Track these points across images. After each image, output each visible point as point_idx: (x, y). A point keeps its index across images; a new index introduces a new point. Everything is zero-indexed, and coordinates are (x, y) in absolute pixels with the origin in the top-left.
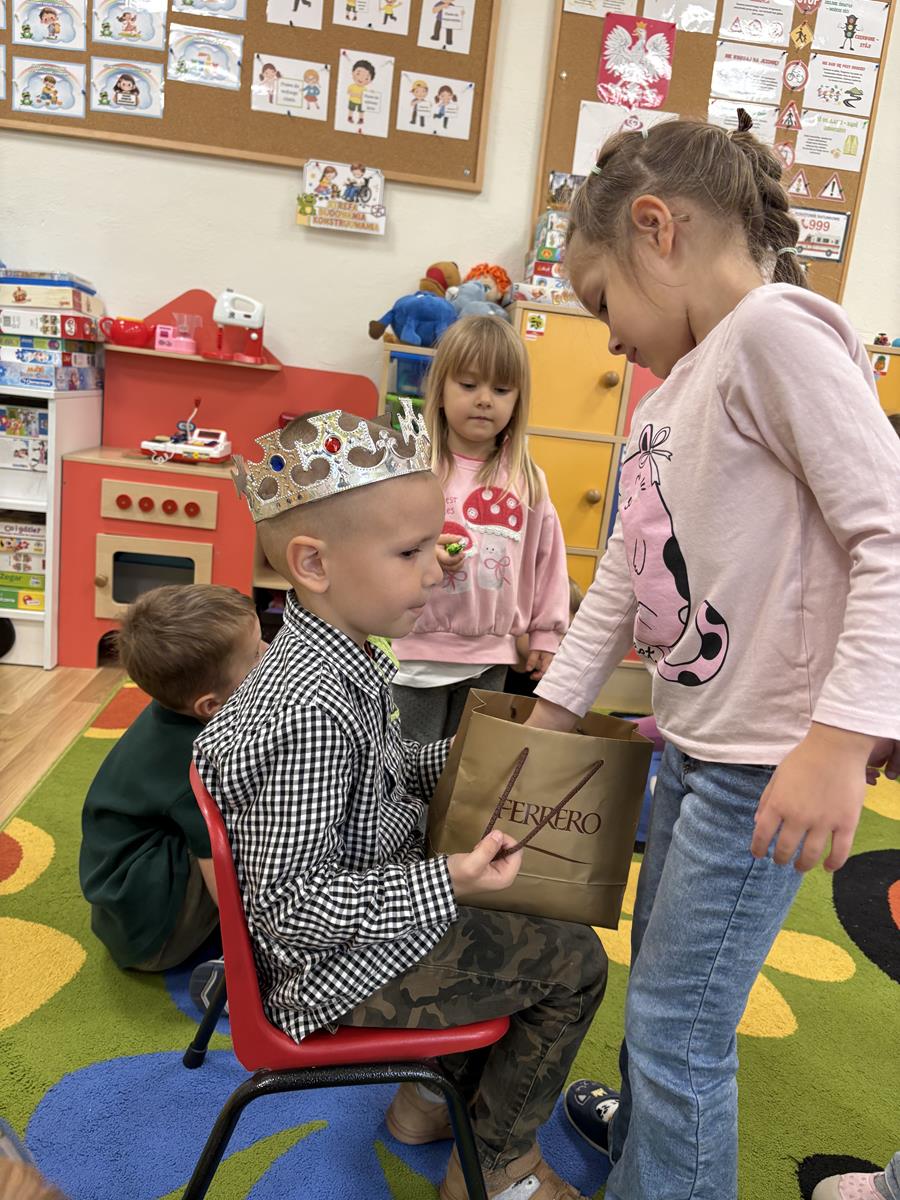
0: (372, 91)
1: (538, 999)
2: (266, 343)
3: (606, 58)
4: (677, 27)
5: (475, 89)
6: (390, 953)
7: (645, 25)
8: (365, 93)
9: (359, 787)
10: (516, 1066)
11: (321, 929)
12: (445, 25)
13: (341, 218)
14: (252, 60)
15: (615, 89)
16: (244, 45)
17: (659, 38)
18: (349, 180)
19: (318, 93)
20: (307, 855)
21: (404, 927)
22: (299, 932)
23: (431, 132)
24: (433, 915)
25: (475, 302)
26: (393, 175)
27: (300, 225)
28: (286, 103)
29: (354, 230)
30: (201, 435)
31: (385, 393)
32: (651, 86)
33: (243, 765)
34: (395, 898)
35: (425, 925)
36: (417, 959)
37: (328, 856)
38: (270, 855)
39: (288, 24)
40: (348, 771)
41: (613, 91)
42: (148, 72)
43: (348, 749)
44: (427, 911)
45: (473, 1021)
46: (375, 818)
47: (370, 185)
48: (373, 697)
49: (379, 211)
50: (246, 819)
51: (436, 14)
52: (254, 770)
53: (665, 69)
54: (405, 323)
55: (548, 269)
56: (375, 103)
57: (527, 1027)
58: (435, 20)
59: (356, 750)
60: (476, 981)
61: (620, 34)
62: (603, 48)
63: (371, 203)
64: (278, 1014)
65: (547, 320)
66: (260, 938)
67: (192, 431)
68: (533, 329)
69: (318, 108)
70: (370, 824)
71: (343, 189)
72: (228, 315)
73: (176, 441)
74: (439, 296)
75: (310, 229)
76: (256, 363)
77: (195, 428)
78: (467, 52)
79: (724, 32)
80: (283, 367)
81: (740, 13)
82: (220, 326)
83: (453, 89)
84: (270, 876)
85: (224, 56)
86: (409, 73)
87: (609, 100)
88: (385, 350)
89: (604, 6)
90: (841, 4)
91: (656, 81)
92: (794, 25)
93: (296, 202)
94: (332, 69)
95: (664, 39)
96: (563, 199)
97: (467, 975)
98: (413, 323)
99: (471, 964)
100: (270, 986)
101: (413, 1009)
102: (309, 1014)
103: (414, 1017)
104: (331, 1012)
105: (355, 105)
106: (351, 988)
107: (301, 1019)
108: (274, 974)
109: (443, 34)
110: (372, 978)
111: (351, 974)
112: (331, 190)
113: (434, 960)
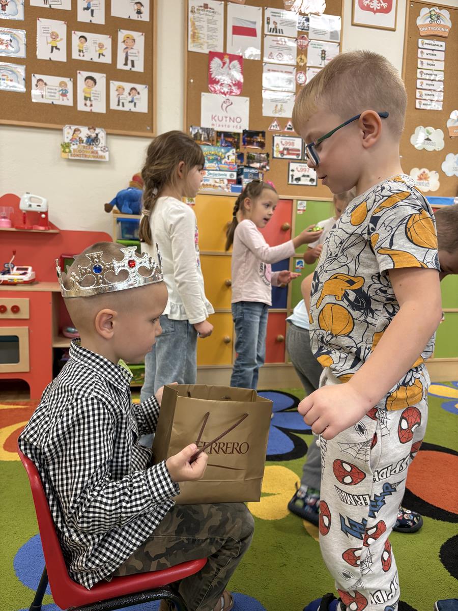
0: (96, 91)
1: (219, 547)
2: (50, 219)
3: (211, 72)
4: (243, 57)
5: (148, 88)
7: (228, 57)
8: (92, 92)
10: (201, 579)
12: (130, 58)
13: (85, 153)
14: (31, 77)
15: (217, 87)
16: (26, 70)
17: (236, 62)
18: (87, 134)
19: (68, 92)
23: (128, 110)
26: (110, 131)
27: (64, 158)
28: (53, 98)
29: (93, 159)
30: (18, 269)
31: (116, 239)
32: (235, 85)
39: (49, 59)
41: (217, 88)
46: (127, 455)
47: (99, 136)
48: (123, 391)
49: (105, 149)
51: (125, 54)
53: (239, 77)
54: (123, 203)
56: (98, 97)
58: (124, 56)
59: (116, 419)
61: (216, 62)
62: (209, 68)
63: (100, 145)
67: (13, 268)
69: (68, 100)
70: (125, 459)
71: (85, 139)
72: (28, 206)
73: (4, 274)
74: (139, 190)
75: (69, 160)
76: (46, 230)
77: (14, 266)
78: (142, 71)
79: (266, 59)
80: (61, 231)
81: (272, 50)
82: (24, 212)
83: (137, 88)
85: (15, 76)
86: (114, 82)
87: (215, 92)
88: (115, 218)
89: (208, 48)
90: (318, 45)
91: (237, 82)
92: (298, 56)
93: (60, 147)
94: (74, 80)
95: (238, 63)
96: (198, 139)
97: (181, 538)
98: (127, 203)
99: (182, 532)
100: (71, 561)
101: (153, 562)
102: (94, 573)
103: (154, 566)
104: (106, 571)
105: (87, 98)
106: (116, 555)
107: (90, 576)
108: (73, 554)
109: (129, 63)
110: (128, 548)
111: (115, 546)
112: (79, 140)
113: (162, 533)
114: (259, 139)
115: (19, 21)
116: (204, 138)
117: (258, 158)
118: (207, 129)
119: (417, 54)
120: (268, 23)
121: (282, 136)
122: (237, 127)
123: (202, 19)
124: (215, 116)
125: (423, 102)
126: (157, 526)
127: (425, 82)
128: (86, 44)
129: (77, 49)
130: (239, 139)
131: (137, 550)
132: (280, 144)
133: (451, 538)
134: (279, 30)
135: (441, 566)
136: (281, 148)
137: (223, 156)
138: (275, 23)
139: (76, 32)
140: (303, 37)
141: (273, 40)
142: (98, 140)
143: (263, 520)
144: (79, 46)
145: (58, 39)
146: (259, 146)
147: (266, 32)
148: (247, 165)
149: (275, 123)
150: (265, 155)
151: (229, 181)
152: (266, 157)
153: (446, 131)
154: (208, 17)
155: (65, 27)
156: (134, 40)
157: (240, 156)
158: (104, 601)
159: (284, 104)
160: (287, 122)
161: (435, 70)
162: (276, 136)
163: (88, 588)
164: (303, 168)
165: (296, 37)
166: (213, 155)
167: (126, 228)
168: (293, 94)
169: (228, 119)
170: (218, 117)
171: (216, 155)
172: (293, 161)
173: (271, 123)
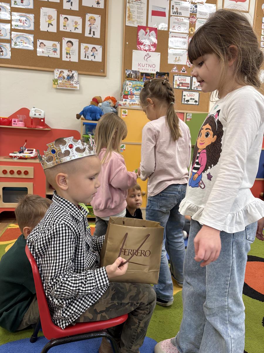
0: (73, 49)
1: (136, 307)
2: (46, 122)
3: (139, 38)
4: (158, 29)
5: (102, 48)
6: (90, 298)
7: (149, 29)
8: (70, 50)
9: (78, 248)
10: (131, 330)
11: (68, 291)
12: (92, 30)
13: (66, 85)
14: (37, 41)
15: (142, 47)
16: (34, 37)
17: (153, 32)
18: (68, 74)
19: (57, 50)
20: (63, 269)
21: (93, 289)
22: (61, 293)
23: (90, 60)
24: (102, 284)
25: (107, 107)
26: (80, 72)
27: (54, 88)
28: (48, 53)
29: (70, 88)
30: (28, 150)
31: (82, 134)
32: (152, 45)
33: (42, 243)
34: (90, 280)
35: (100, 288)
36: (98, 299)
37: (70, 269)
38: (51, 270)
39: (47, 31)
40: (74, 242)
41: (141, 47)
42: (5, 46)
43: (73, 236)
44: (100, 283)
45: (117, 316)
46: (83, 257)
47: (74, 75)
48: (80, 220)
49: (77, 83)
50: (44, 260)
51: (89, 27)
52: (45, 244)
53: (155, 41)
54: (87, 114)
55: (127, 97)
56: (74, 53)
57: (133, 317)
58: (89, 29)
59: (76, 236)
60: (117, 304)
61: (142, 32)
62: (138, 35)
63: (75, 80)
64: (56, 321)
65: (128, 111)
66: (50, 297)
67: (25, 150)
68: (124, 114)
69: (57, 54)
70: (82, 258)
71: (66, 77)
72: (34, 115)
73: (20, 153)
74: (96, 106)
75: (57, 89)
76: (43, 128)
77: (26, 148)
78: (99, 37)
79: (171, 30)
80: (52, 129)
81: (174, 25)
82: (32, 118)
83: (96, 48)
84: (51, 276)
85: (28, 40)
86: (82, 44)
87: (141, 50)
88: (81, 122)
89: (137, 23)
90: (202, 21)
91: (153, 44)
92: (190, 28)
93: (52, 81)
94: (60, 43)
95: (154, 32)
96: (130, 77)
97: (114, 302)
98: (89, 114)
99: (115, 299)
100: (54, 313)
101: (98, 315)
102: (66, 320)
104: (73, 319)
105: (68, 53)
106: (78, 310)
107: (64, 322)
108: (55, 309)
109: (92, 33)
110: (85, 306)
111: (78, 306)
112: (63, 77)
113: (104, 299)
114: (166, 77)
115: (30, 9)
116: (134, 76)
118: (135, 71)
119: (262, 26)
120: (173, 9)
121: (179, 76)
122: (153, 70)
123: (134, 7)
124: (140, 64)
128: (67, 22)
129: (63, 25)
132: (178, 80)
134: (179, 12)
135: (263, 328)
136: (178, 83)
138: (177, 8)
139: (62, 15)
140: (193, 17)
141: (175, 19)
144: (63, 23)
145: (52, 19)
147: (171, 14)
149: (175, 68)
154: (138, 5)
155: (56, 12)
156: (95, 20)
158: (70, 336)
159: (180, 57)
160: (182, 67)
162: (175, 75)
163: (63, 329)
164: (191, 94)
165: (189, 16)
166: (138, 86)
167: (88, 128)
168: (186, 50)
169: (148, 65)
170: (142, 64)
171: (140, 86)
172: (184, 90)
173: (173, 68)
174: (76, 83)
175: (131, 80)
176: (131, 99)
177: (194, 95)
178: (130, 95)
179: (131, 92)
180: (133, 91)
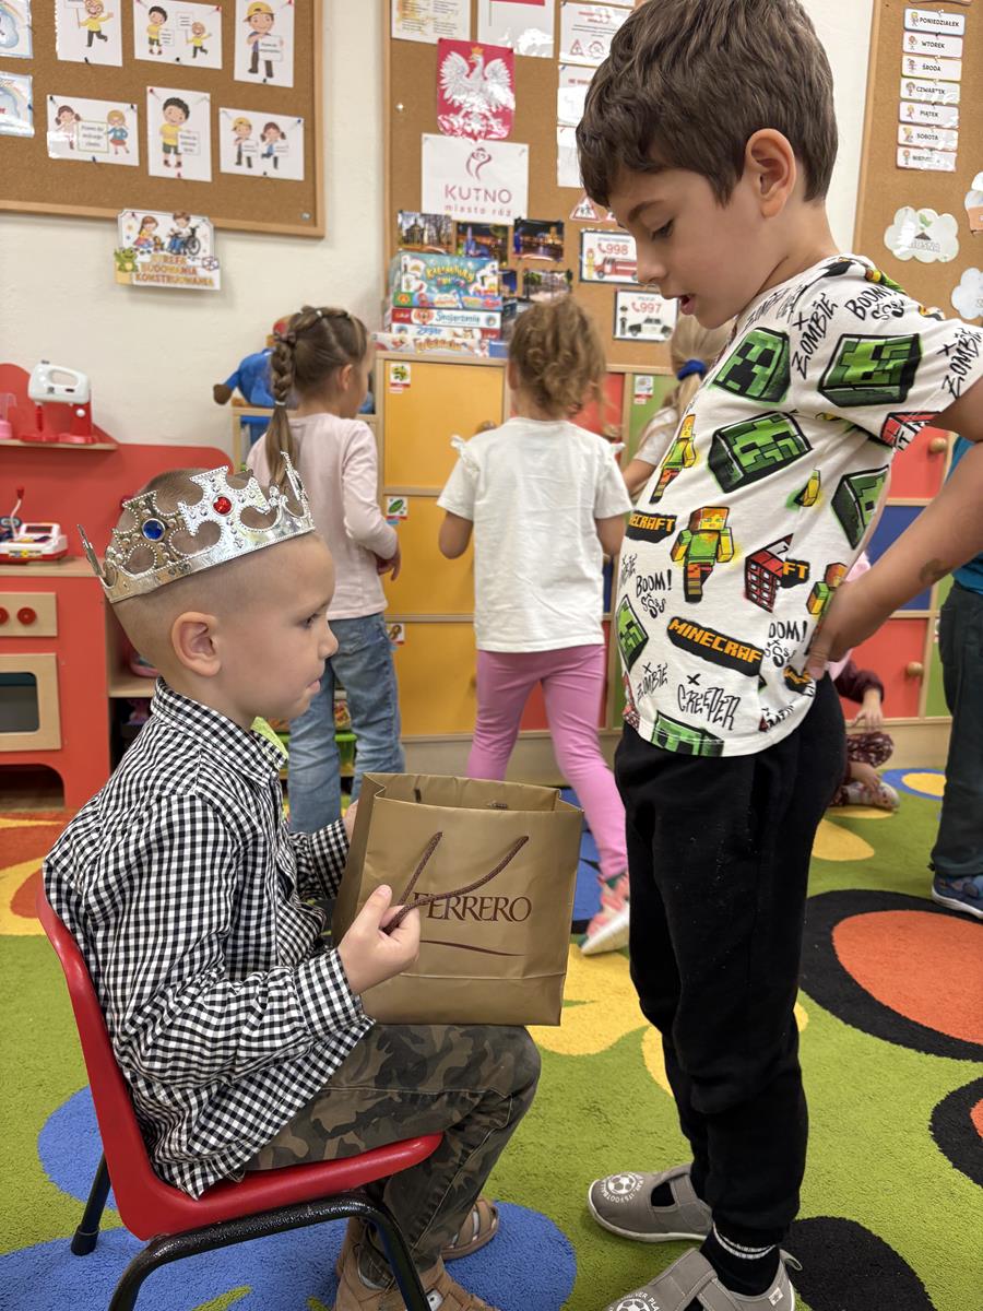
0: (189, 132)
1: (468, 1110)
2: (96, 420)
4: (515, 51)
5: (305, 124)
6: (293, 1078)
7: (481, 50)
8: (180, 133)
11: (197, 1048)
12: (263, 57)
13: (168, 273)
14: (45, 103)
15: (457, 121)
16: (34, 86)
17: (498, 64)
18: (172, 230)
19: (126, 136)
21: (293, 1031)
22: (171, 1055)
23: (260, 174)
24: (326, 1012)
26: (221, 222)
27: (122, 284)
28: (92, 148)
29: (185, 286)
30: (29, 530)
32: (496, 115)
34: (280, 999)
35: (319, 1026)
36: (324, 1080)
39: (84, 61)
41: (455, 123)
43: (232, 844)
44: (318, 1008)
46: (268, 923)
47: (198, 234)
48: (262, 784)
49: (212, 263)
51: (252, 45)
52: (123, 873)
53: (506, 98)
54: (254, 383)
55: (407, 316)
56: (194, 145)
58: (251, 52)
60: (397, 1099)
61: (454, 62)
62: (439, 77)
63: (201, 255)
64: (169, 1170)
65: (412, 369)
66: (140, 1084)
67: (18, 527)
68: (398, 381)
69: (128, 152)
70: (263, 930)
71: (167, 241)
72: (46, 390)
75: (133, 288)
76: (87, 443)
77: (21, 523)
78: (290, 84)
79: (564, 56)
80: (120, 445)
81: (578, 35)
82: (38, 404)
83: (279, 124)
85: (10, 98)
86: (228, 110)
87: (452, 132)
88: (236, 415)
89: (435, 30)
91: (501, 108)
93: (114, 258)
94: (139, 109)
95: (503, 64)
96: (416, 240)
97: (386, 1093)
98: (263, 384)
99: (390, 1081)
101: (329, 1142)
102: (206, 1164)
103: (331, 1150)
104: (231, 1160)
105: (170, 146)
106: (251, 1126)
107: (197, 1171)
109: (262, 66)
110: (276, 1112)
111: (249, 1109)
112: (153, 243)
113: (347, 1082)
114: (550, 238)
116: (429, 237)
117: (549, 281)
118: (436, 216)
119: (902, 44)
121: (602, 232)
122: (501, 213)
124: (454, 188)
125: (914, 152)
126: (336, 1068)
127: (918, 107)
128: (164, 26)
129: (147, 36)
130: (505, 240)
131: (295, 1116)
132: (596, 250)
133: (954, 1092)
135: (934, 1147)
136: (599, 260)
137: (471, 277)
141: (581, 13)
142: (197, 244)
143: (560, 1055)
144: (148, 30)
145: (103, 15)
146: (549, 255)
148: (525, 297)
150: (563, 274)
151: (484, 332)
152: (565, 280)
153: (962, 217)
156: (272, 15)
157: (509, 278)
158: (227, 1223)
161: (941, 81)
162: (587, 231)
163: (194, 1196)
164: (647, 302)
166: (449, 275)
169: (482, 193)
170: (460, 189)
171: (456, 275)
172: (624, 288)
173: (576, 204)
174: (206, 263)
175: (419, 251)
176: (424, 324)
177: (659, 305)
178: (418, 307)
179: (421, 295)
180: (428, 294)
